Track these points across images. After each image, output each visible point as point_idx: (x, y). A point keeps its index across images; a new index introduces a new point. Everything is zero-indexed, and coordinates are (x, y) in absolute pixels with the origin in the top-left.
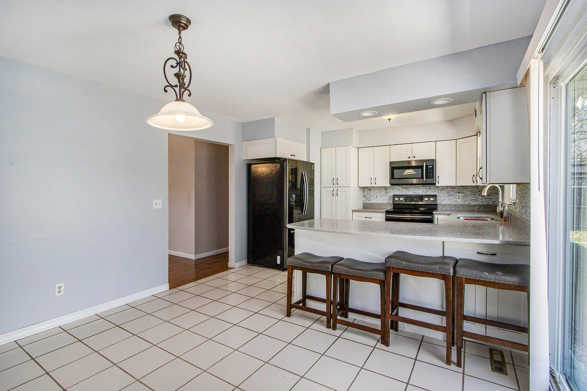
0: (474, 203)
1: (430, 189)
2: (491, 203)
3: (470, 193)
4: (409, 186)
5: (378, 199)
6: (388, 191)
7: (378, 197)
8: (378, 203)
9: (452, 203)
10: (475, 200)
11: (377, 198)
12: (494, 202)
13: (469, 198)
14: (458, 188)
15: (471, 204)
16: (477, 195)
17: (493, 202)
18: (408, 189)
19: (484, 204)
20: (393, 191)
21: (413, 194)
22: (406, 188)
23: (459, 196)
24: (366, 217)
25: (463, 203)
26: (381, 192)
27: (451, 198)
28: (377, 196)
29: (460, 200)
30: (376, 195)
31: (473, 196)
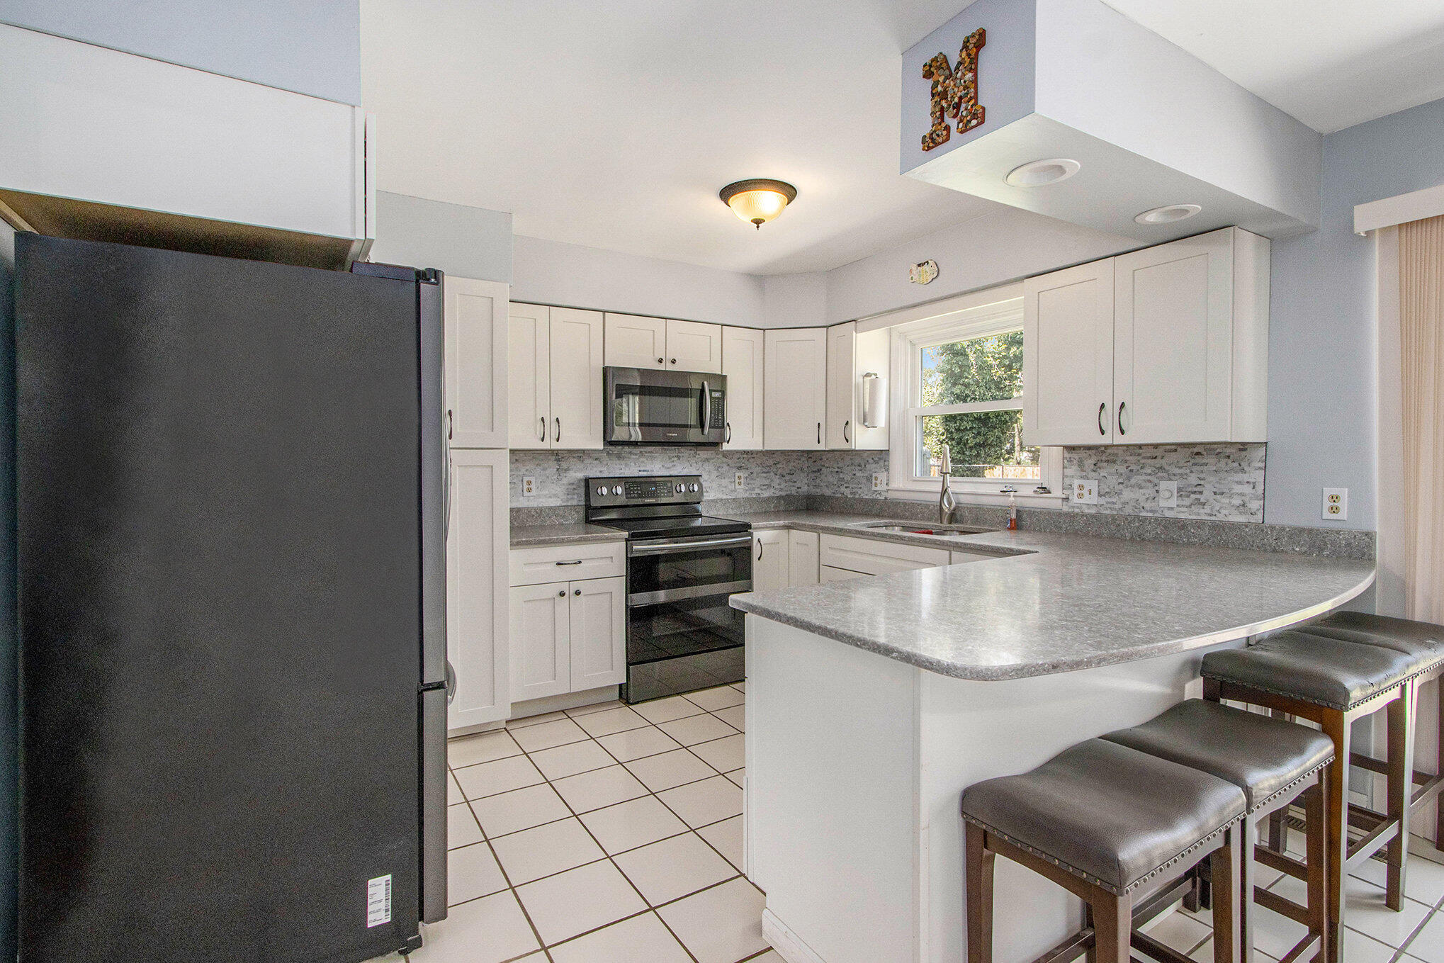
0: (766, 494)
1: (679, 457)
2: (794, 493)
3: (758, 469)
4: (626, 449)
5: (534, 493)
6: (564, 465)
7: (533, 486)
8: (535, 508)
9: (728, 497)
10: (769, 486)
11: (529, 490)
12: (799, 490)
13: (758, 482)
14: (738, 455)
15: (762, 496)
16: (772, 474)
17: (798, 488)
18: (624, 458)
19: (783, 494)
20: (580, 465)
21: (636, 476)
22: (619, 457)
23: (740, 477)
24: (559, 564)
25: (747, 495)
26: (544, 469)
27: (724, 482)
28: (529, 483)
29: (742, 486)
30: (526, 479)
31: (765, 475)
